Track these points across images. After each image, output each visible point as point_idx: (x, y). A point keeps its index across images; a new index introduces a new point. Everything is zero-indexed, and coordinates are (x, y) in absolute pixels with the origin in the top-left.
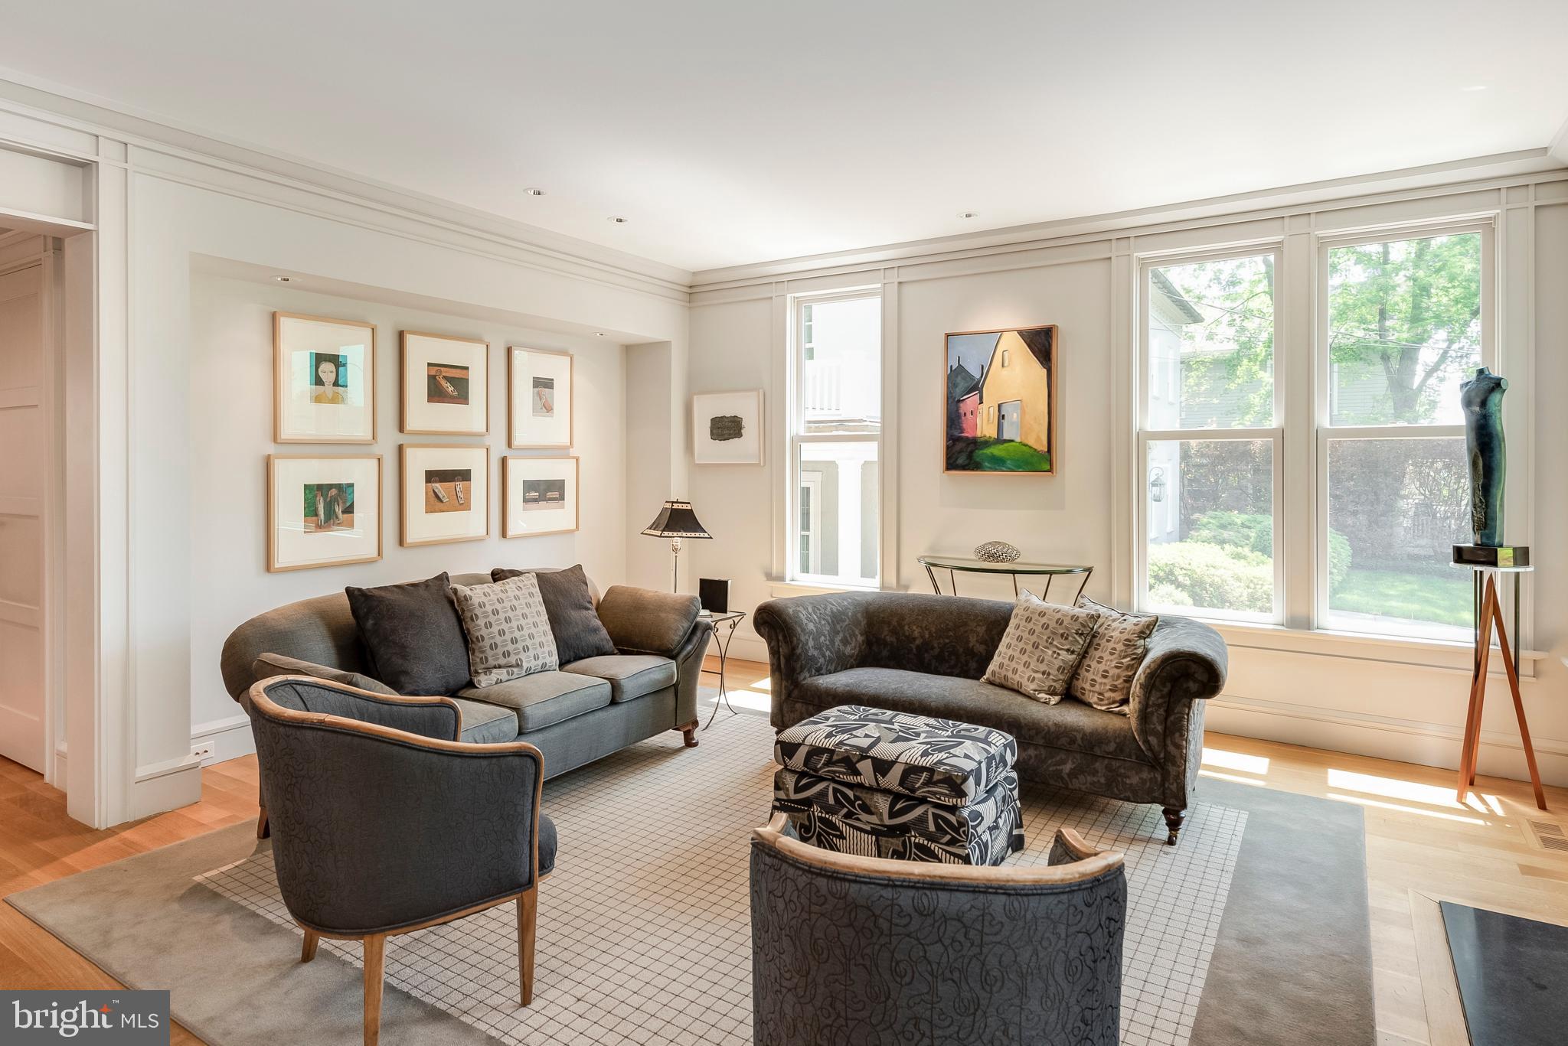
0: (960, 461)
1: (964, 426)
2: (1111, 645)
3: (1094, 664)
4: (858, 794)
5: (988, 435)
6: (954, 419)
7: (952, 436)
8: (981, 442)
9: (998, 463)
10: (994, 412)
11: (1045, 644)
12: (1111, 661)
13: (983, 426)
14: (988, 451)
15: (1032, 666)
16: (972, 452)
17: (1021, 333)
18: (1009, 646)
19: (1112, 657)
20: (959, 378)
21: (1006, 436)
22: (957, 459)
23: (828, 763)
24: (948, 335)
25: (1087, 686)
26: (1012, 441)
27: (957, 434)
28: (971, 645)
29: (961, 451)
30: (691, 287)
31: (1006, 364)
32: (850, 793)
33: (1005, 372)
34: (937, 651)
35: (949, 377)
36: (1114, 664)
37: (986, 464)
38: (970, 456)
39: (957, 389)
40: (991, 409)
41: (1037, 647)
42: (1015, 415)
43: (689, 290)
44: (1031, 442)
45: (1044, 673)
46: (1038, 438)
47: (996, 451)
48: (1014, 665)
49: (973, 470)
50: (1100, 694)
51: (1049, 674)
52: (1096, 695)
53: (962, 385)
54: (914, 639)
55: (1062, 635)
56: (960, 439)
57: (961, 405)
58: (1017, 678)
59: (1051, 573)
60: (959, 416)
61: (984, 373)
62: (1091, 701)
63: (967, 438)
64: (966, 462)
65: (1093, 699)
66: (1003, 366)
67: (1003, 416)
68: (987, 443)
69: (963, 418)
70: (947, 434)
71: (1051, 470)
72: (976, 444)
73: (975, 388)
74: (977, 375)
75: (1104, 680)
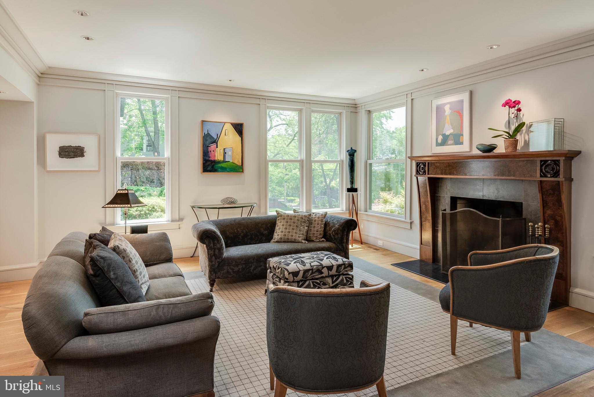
0: (209, 169)
1: (210, 156)
2: (317, 222)
3: (312, 229)
5: (220, 159)
6: (206, 153)
7: (205, 159)
8: (217, 162)
9: (224, 170)
10: (222, 151)
11: (300, 225)
12: (318, 227)
13: (218, 156)
14: (220, 165)
15: (298, 233)
16: (213, 165)
17: (232, 124)
19: (319, 226)
20: (208, 138)
21: (227, 160)
22: (207, 168)
24: (203, 121)
25: (312, 235)
26: (229, 162)
27: (207, 158)
28: (262, 231)
29: (209, 165)
30: (42, 74)
31: (227, 134)
33: (226, 137)
34: (250, 236)
35: (204, 137)
37: (219, 170)
38: (213, 167)
39: (207, 142)
40: (221, 150)
42: (230, 153)
43: (40, 75)
44: (236, 162)
45: (302, 234)
46: (238, 161)
47: (223, 165)
48: (291, 234)
49: (214, 172)
50: (316, 237)
51: (304, 234)
52: (315, 237)
53: (209, 140)
54: (240, 234)
55: (304, 222)
56: (209, 160)
57: (209, 148)
58: (294, 237)
60: (208, 152)
61: (218, 137)
62: (313, 240)
63: (211, 160)
64: (212, 169)
65: (314, 239)
66: (225, 135)
67: (226, 153)
68: (219, 162)
69: (210, 153)
70: (203, 158)
71: (243, 172)
72: (215, 162)
73: (215, 141)
74: (215, 138)
75: (317, 233)
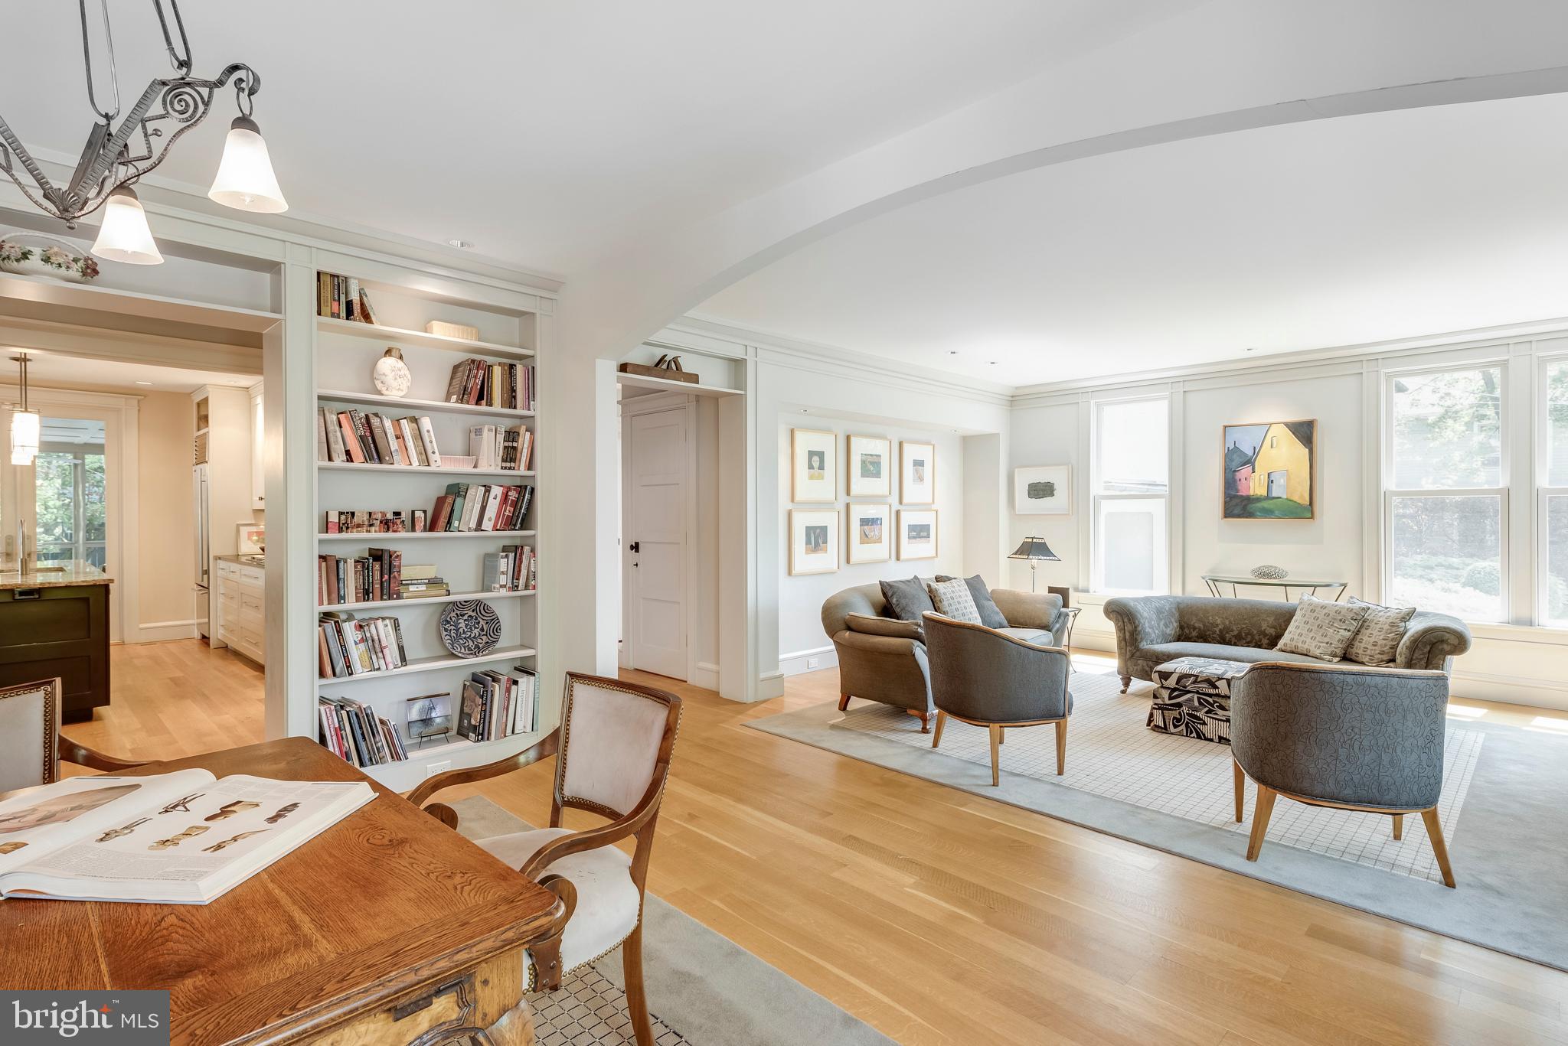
0: (1236, 512)
1: (1240, 488)
2: (1379, 626)
3: (1365, 638)
4: (1216, 700)
5: (1259, 494)
6: (1230, 483)
7: (1229, 494)
8: (1253, 499)
9: (1268, 513)
10: (1264, 478)
11: (1328, 625)
12: (1379, 636)
13: (1255, 486)
14: (1259, 505)
15: (1317, 639)
16: (1246, 505)
17: (1286, 424)
18: (1297, 627)
19: (1380, 633)
20: (1235, 455)
21: (1274, 494)
22: (1233, 510)
23: (1195, 682)
24: (1225, 427)
25: (1360, 652)
26: (1280, 498)
27: (1233, 493)
28: (1264, 629)
29: (1237, 505)
30: (1012, 397)
31: (1274, 445)
32: (1211, 700)
33: (1274, 451)
34: (1236, 632)
35: (1226, 456)
36: (1381, 637)
37: (1259, 514)
38: (1244, 508)
39: (1233, 463)
40: (1262, 477)
41: (1321, 627)
42: (1282, 481)
43: (1011, 399)
44: (1296, 498)
45: (1327, 643)
46: (1302, 496)
47: (1265, 504)
48: (1302, 638)
49: (1247, 517)
50: (1371, 656)
51: (1331, 644)
52: (1368, 657)
53: (1237, 460)
54: (1217, 625)
55: (1341, 620)
56: (1236, 496)
57: (1237, 473)
58: (1306, 646)
59: (1315, 586)
60: (1235, 481)
61: (1256, 452)
62: (1363, 660)
63: (1242, 496)
64: (1241, 512)
65: (1366, 659)
66: (1272, 447)
67: (1272, 481)
68: (1258, 499)
69: (1238, 482)
70: (1225, 493)
71: (1312, 517)
72: (1249, 500)
73: (1249, 462)
74: (1250, 453)
75: (1374, 648)
